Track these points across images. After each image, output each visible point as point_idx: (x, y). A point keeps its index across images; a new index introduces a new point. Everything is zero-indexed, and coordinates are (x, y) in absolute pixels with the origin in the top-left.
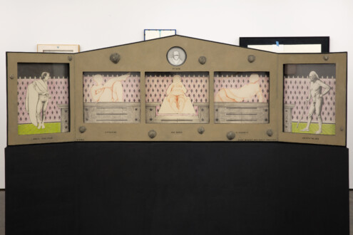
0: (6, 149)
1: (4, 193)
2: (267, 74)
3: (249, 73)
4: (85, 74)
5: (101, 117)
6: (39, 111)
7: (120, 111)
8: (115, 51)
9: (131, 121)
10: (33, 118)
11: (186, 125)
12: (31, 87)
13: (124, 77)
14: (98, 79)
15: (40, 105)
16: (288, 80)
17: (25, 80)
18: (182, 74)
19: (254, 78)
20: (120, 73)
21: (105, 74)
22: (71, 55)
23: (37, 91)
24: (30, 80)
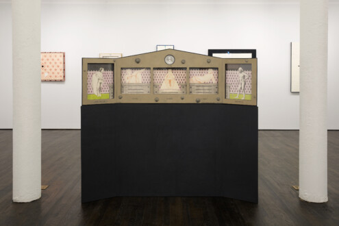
0: (81, 107)
1: (80, 131)
2: (217, 69)
3: (208, 69)
4: (122, 69)
5: (130, 91)
6: (98, 87)
7: (140, 88)
8: (138, 57)
9: (146, 93)
10: (95, 91)
11: (175, 95)
12: (94, 75)
13: (142, 70)
14: (129, 71)
15: (99, 84)
16: (228, 72)
17: (91, 72)
18: (173, 69)
19: (210, 71)
20: (140, 68)
21: (132, 69)
22: (115, 60)
23: (97, 77)
24: (94, 72)
